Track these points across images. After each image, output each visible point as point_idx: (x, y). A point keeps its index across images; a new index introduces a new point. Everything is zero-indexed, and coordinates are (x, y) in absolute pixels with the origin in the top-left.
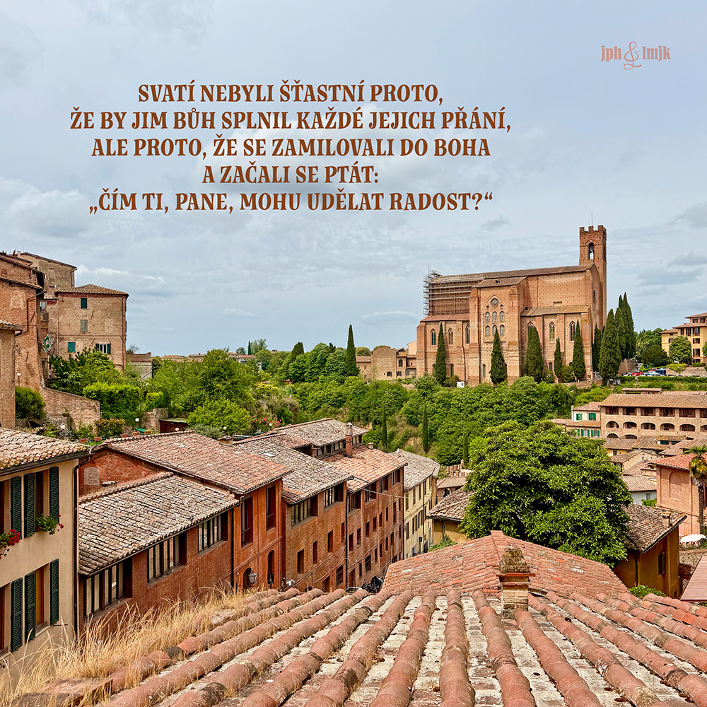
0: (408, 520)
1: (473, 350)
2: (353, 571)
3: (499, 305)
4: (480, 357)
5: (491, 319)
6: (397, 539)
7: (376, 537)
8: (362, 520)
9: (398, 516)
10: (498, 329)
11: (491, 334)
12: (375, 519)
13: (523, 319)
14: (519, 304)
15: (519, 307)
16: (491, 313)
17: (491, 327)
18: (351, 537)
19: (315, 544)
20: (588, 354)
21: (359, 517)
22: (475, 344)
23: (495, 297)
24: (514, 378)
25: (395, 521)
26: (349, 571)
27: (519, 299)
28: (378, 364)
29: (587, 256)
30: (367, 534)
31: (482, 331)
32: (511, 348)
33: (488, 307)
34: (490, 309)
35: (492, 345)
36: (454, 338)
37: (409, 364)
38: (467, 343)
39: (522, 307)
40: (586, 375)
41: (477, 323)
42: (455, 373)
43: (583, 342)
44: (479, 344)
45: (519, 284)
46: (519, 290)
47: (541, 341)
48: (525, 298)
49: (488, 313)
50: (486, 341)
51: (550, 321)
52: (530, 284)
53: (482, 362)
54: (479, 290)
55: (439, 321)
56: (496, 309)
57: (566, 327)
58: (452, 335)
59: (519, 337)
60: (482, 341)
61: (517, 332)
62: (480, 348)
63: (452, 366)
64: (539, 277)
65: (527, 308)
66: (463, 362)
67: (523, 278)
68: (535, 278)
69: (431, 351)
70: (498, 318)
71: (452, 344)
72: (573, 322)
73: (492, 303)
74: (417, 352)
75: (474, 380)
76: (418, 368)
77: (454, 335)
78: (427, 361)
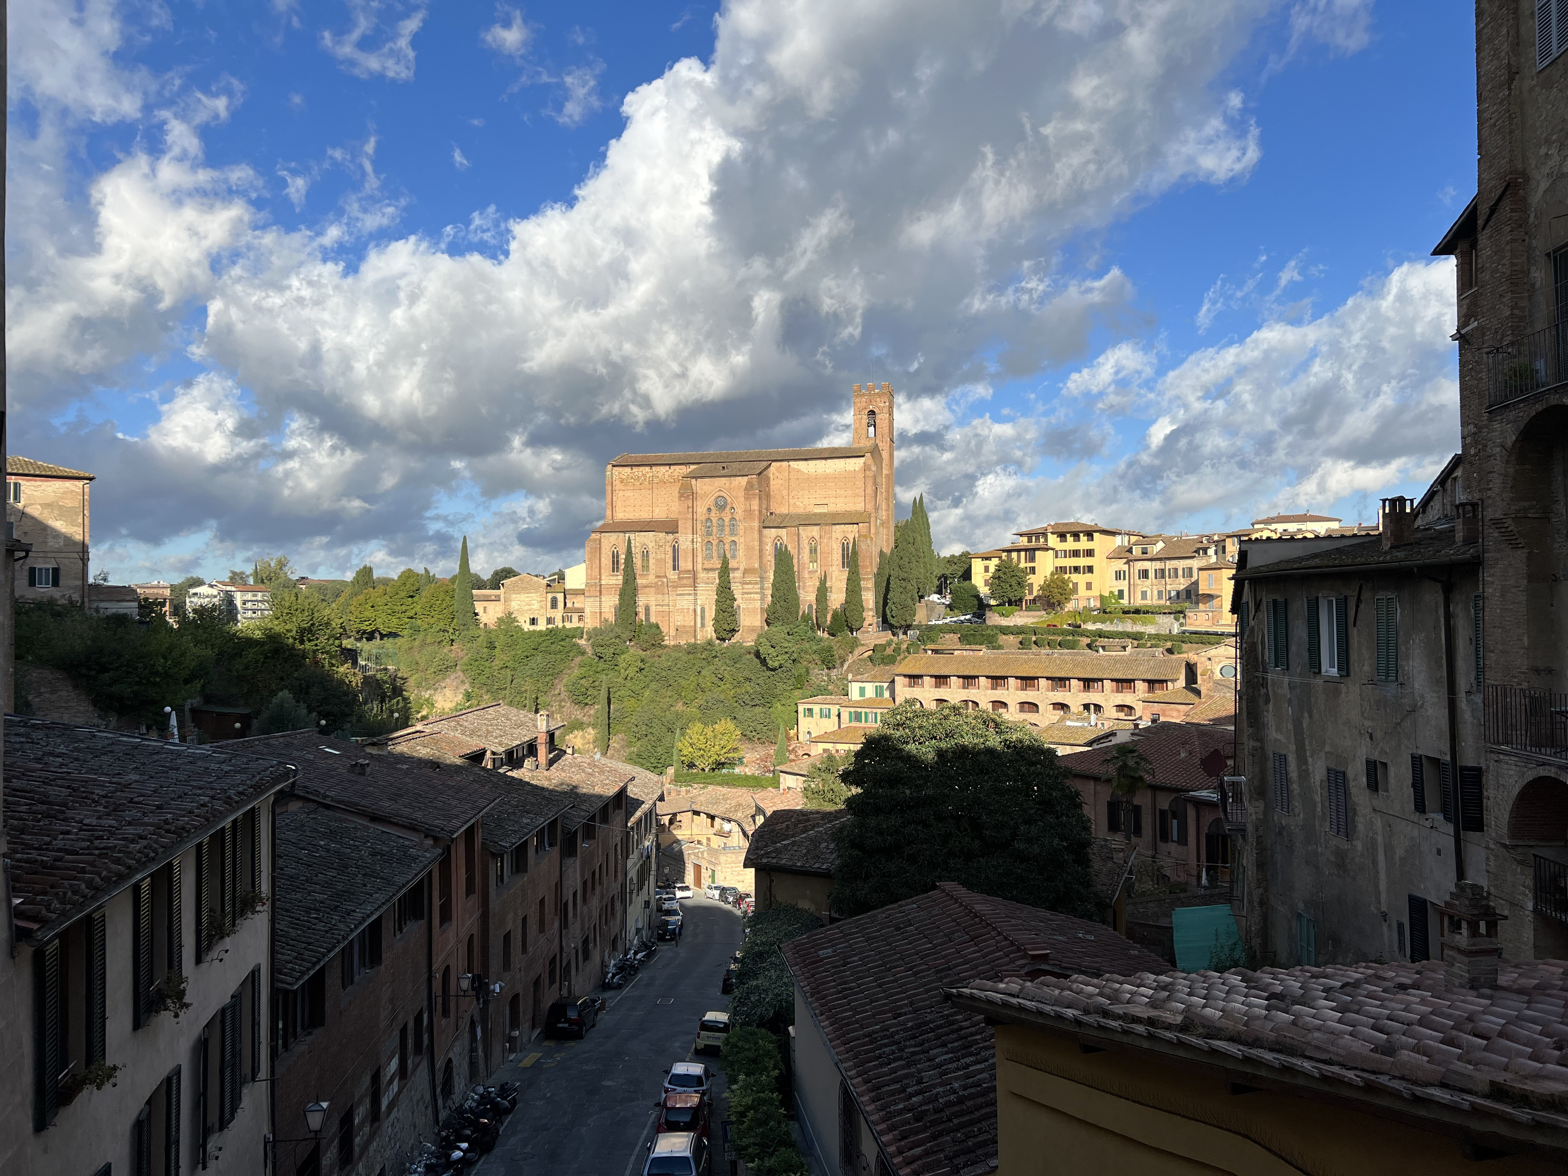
0: (633, 874)
1: (685, 582)
2: (569, 963)
3: (728, 507)
4: (696, 594)
5: (715, 530)
6: (618, 904)
7: (595, 902)
8: (578, 875)
9: (619, 866)
10: (727, 547)
11: (715, 555)
12: (594, 873)
13: (766, 532)
14: (760, 506)
15: (760, 512)
16: (714, 520)
17: (715, 543)
18: (566, 904)
19: (524, 919)
20: (868, 589)
21: (575, 871)
22: (687, 571)
23: (722, 494)
24: (752, 629)
25: (616, 876)
26: (564, 965)
27: (760, 499)
28: (513, 603)
29: (864, 432)
30: (585, 900)
31: (699, 550)
32: (747, 579)
33: (709, 510)
34: (713, 514)
35: (716, 575)
36: (652, 561)
37: (569, 605)
38: (674, 569)
39: (764, 511)
40: (866, 624)
41: (690, 537)
42: (653, 620)
43: (862, 571)
44: (694, 572)
45: (760, 474)
46: (760, 483)
47: (796, 569)
48: (768, 496)
49: (709, 519)
50: (706, 566)
51: (810, 535)
52: (777, 474)
53: (699, 602)
54: (693, 481)
55: (624, 532)
56: (723, 515)
57: (834, 546)
58: (648, 556)
59: (761, 562)
60: (699, 567)
61: (757, 553)
62: (695, 579)
63: (647, 609)
64: (791, 463)
65: (771, 514)
66: (666, 602)
67: (765, 464)
68: (785, 464)
69: (611, 582)
70: (727, 529)
71: (648, 570)
72: (846, 538)
73: (716, 503)
74: (587, 584)
75: (686, 632)
76: (587, 611)
77: (651, 556)
78: (603, 599)
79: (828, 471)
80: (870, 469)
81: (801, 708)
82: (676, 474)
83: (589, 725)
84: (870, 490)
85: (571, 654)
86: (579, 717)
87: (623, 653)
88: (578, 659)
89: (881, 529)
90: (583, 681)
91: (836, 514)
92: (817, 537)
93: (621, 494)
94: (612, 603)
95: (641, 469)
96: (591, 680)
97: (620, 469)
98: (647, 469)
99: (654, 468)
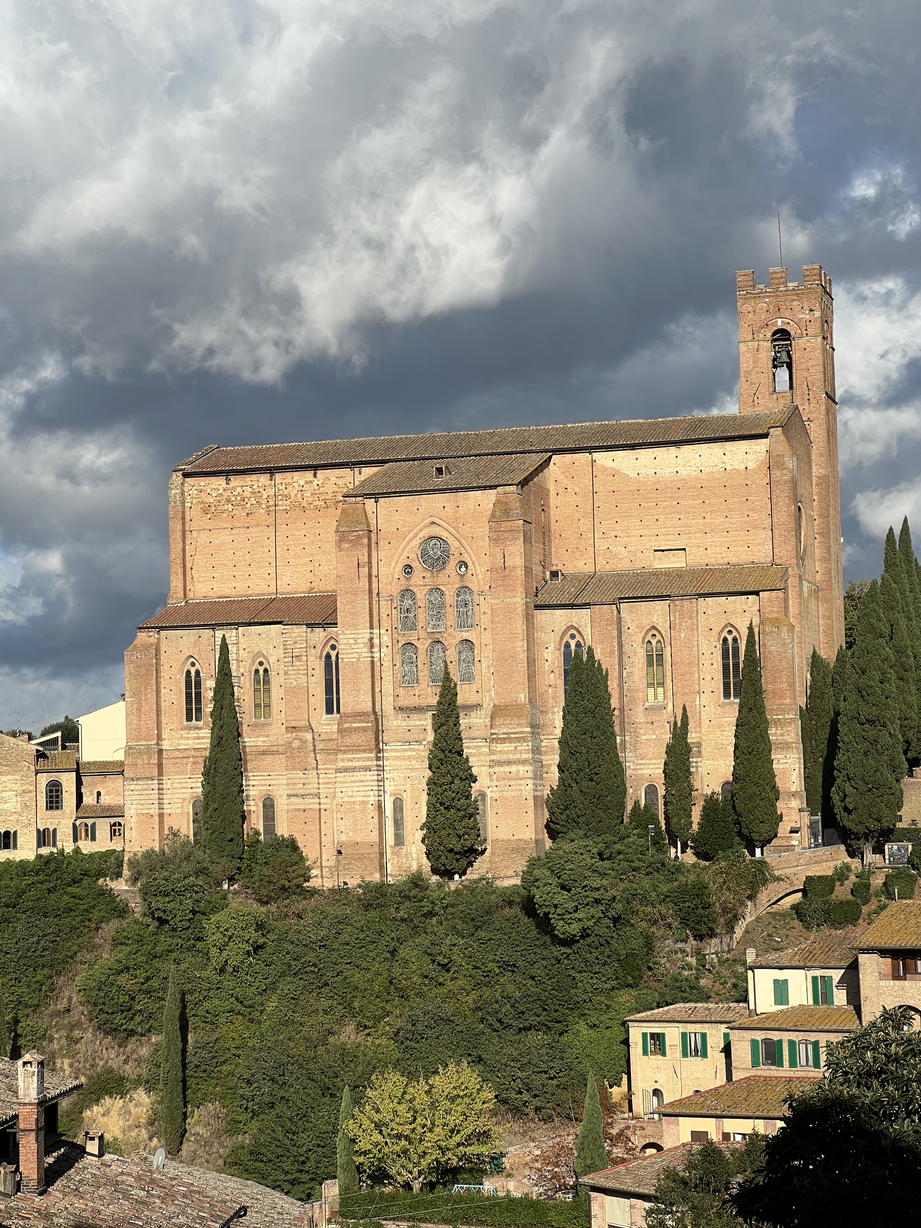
3: (452, 563)
4: (381, 769)
5: (422, 616)
10: (452, 654)
11: (424, 674)
13: (544, 617)
14: (527, 557)
15: (528, 570)
16: (421, 594)
17: (423, 646)
20: (786, 746)
22: (360, 715)
23: (436, 531)
24: (516, 848)
27: (527, 540)
29: (766, 379)
31: (387, 664)
32: (501, 730)
33: (408, 569)
34: (417, 578)
35: (426, 721)
36: (276, 693)
37: (89, 799)
38: (329, 711)
39: (537, 569)
40: (783, 829)
41: (365, 633)
42: (282, 830)
43: (770, 704)
44: (376, 717)
45: (524, 483)
46: (525, 502)
47: (614, 703)
48: (546, 534)
49: (407, 592)
50: (402, 703)
51: (647, 623)
52: (566, 482)
53: (389, 787)
54: (370, 503)
55: (213, 627)
56: (441, 579)
57: (704, 648)
58: (267, 682)
59: (532, 689)
60: (388, 705)
61: (522, 668)
62: (378, 732)
63: (269, 805)
64: (597, 456)
65: (554, 574)
66: (312, 789)
67: (536, 459)
68: (583, 458)
69: (183, 744)
70: (451, 615)
71: (268, 715)
72: (731, 627)
73: (424, 553)
74: (129, 751)
75: (361, 858)
76: (131, 811)
77: (275, 681)
78: (167, 784)
79: (683, 472)
80: (781, 466)
81: (636, 1034)
82: (329, 488)
83: (138, 1082)
84: (784, 514)
85: (95, 915)
86: (115, 1064)
87: (215, 910)
88: (110, 928)
89: (812, 605)
90: (123, 979)
91: (707, 572)
92: (663, 627)
93: (204, 537)
94: (187, 794)
95: (249, 479)
96: (141, 974)
97: (202, 482)
98: (264, 479)
99: (278, 477)
